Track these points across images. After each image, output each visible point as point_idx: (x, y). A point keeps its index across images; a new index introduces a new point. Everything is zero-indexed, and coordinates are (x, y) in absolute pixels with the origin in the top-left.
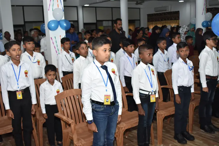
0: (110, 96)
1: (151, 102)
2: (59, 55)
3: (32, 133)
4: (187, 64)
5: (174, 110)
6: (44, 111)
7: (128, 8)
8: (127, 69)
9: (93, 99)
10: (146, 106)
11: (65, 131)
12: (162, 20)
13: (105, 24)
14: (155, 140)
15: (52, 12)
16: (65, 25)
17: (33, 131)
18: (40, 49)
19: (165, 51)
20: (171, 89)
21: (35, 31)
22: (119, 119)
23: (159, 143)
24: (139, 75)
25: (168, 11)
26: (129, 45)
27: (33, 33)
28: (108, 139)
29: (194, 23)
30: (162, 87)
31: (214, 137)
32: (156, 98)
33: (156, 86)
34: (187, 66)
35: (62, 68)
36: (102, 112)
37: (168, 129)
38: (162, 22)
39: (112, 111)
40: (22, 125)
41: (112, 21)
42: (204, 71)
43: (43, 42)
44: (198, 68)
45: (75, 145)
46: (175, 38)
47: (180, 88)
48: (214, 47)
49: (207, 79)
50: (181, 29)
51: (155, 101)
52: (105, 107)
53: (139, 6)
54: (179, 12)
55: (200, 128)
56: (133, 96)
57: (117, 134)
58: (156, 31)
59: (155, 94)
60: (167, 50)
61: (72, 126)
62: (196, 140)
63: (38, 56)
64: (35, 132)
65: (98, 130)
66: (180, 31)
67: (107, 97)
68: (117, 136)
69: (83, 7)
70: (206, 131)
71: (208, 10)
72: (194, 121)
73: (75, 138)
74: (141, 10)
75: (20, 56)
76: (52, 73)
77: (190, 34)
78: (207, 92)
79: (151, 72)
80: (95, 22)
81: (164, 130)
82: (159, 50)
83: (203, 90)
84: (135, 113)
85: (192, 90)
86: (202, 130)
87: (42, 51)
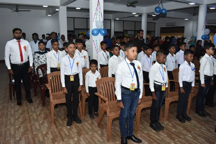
0: (135, 84)
1: (162, 90)
2: (98, 53)
3: (78, 105)
4: (190, 66)
5: (178, 98)
6: (87, 91)
7: (147, 22)
8: (145, 66)
9: (123, 85)
10: (158, 93)
11: (101, 105)
12: (171, 32)
13: (129, 33)
14: (162, 118)
15: (95, 23)
16: (104, 32)
17: (79, 104)
18: (85, 48)
19: (174, 55)
20: (176, 82)
21: (83, 35)
22: (140, 101)
23: (165, 120)
24: (154, 71)
25: (176, 26)
26: (148, 49)
27: (80, 36)
28: (130, 114)
29: (195, 36)
30: (170, 80)
31: (206, 120)
32: (166, 88)
33: (166, 80)
34: (190, 67)
35: (100, 62)
36: (128, 95)
37: (172, 111)
38: (171, 33)
39: (136, 95)
40: (72, 99)
41: (135, 31)
42: (204, 72)
43: (87, 43)
44: (199, 69)
45: (108, 115)
46: (182, 46)
47: (184, 83)
48: (212, 55)
49: (205, 78)
50: (186, 40)
51: (165, 90)
52: (131, 92)
53: (155, 21)
54: (184, 27)
55: (196, 113)
56: (149, 86)
57: (136, 111)
58: (167, 40)
59: (166, 85)
60: (175, 54)
61: (107, 102)
62: (192, 121)
63: (84, 53)
64: (80, 104)
65: (124, 107)
66: (185, 41)
67: (133, 85)
68: (137, 112)
69: (115, 20)
70: (200, 115)
71: (207, 27)
72: (191, 107)
73: (108, 111)
74: (156, 24)
75: (74, 51)
76: (94, 65)
77: (193, 43)
78: (204, 87)
79: (163, 69)
80: (122, 31)
81: (169, 112)
82: (169, 54)
83: (202, 86)
84: (150, 97)
85: (193, 85)
86: (197, 114)
87: (86, 49)
